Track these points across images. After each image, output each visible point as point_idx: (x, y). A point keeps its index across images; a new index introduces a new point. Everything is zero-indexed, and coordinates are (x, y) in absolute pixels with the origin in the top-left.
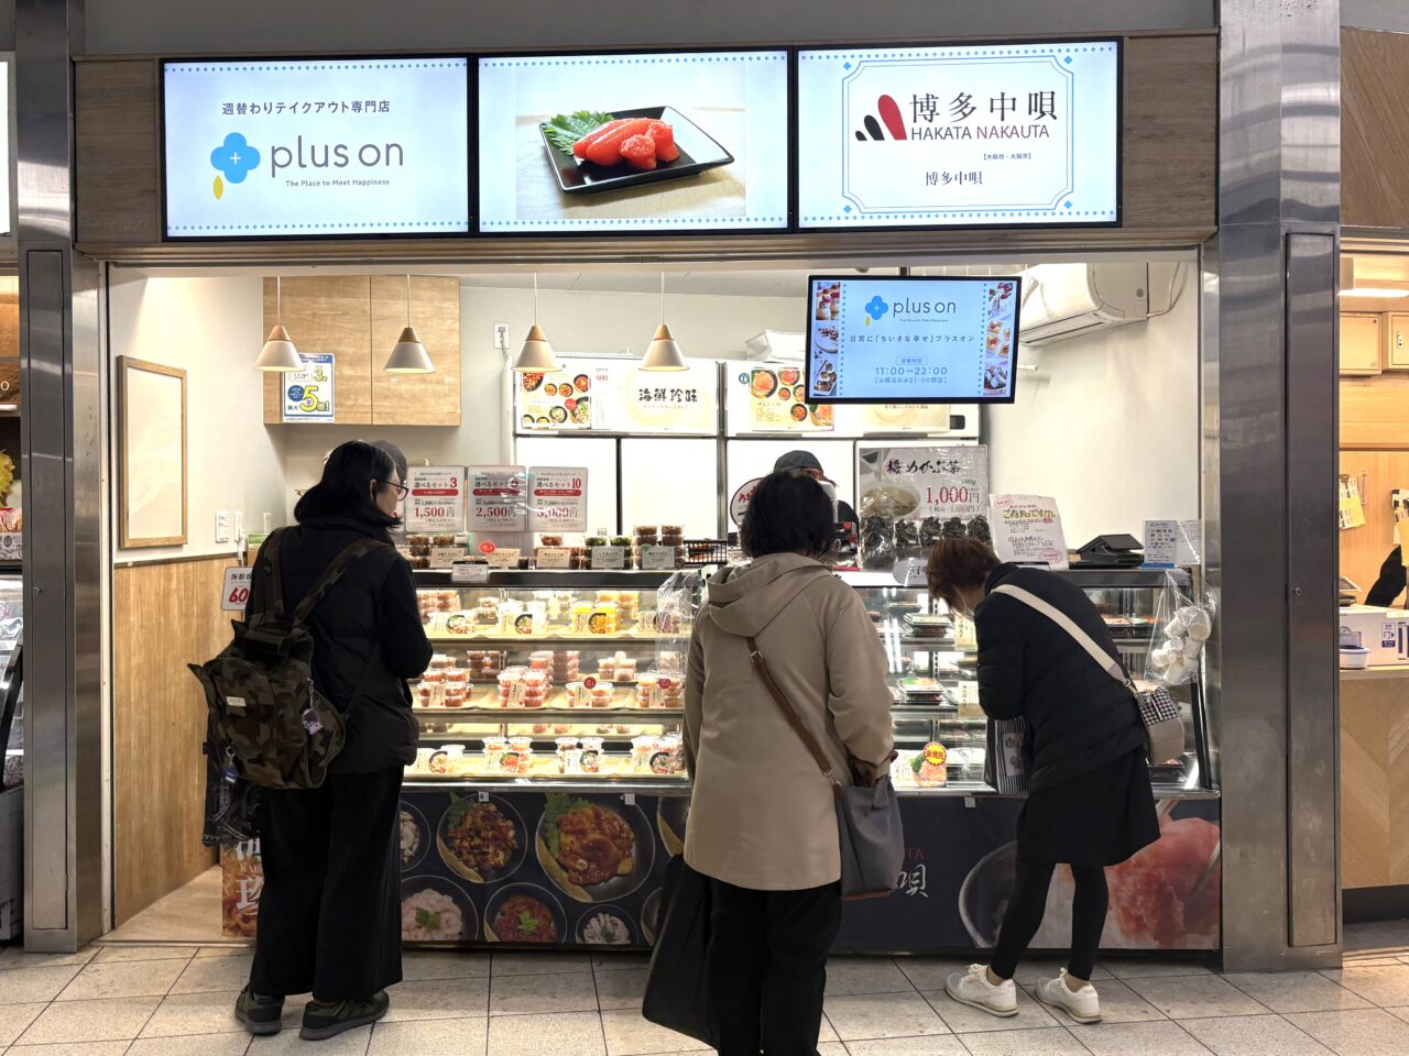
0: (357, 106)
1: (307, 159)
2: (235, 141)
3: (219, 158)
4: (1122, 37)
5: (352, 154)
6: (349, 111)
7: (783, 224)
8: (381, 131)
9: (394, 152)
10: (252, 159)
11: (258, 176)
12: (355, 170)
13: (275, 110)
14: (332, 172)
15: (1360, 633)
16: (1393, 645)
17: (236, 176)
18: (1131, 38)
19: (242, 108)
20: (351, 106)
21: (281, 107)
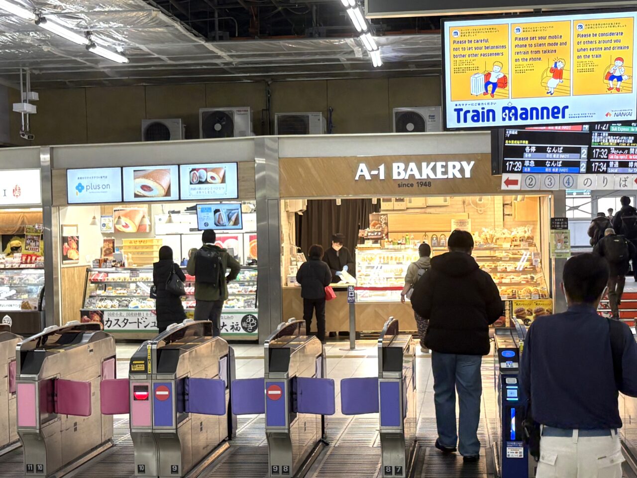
0: (101, 177)
1: (93, 188)
2: (80, 185)
3: (77, 188)
5: (101, 187)
6: (100, 178)
7: (178, 199)
8: (106, 182)
9: (108, 186)
10: (83, 188)
11: (84, 191)
12: (101, 190)
14: (97, 190)
17: (80, 191)
19: (81, 178)
21: (88, 177)
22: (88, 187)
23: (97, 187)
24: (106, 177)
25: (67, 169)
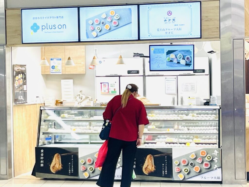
1: (48, 28)
2: (35, 24)
3: (32, 28)
5: (57, 26)
8: (62, 22)
9: (64, 26)
10: (38, 28)
11: (39, 31)
12: (57, 30)
14: (53, 30)
17: (35, 31)
19: (36, 18)
20: (56, 17)
22: (44, 27)
23: (53, 27)
24: (62, 17)
25: (22, 9)
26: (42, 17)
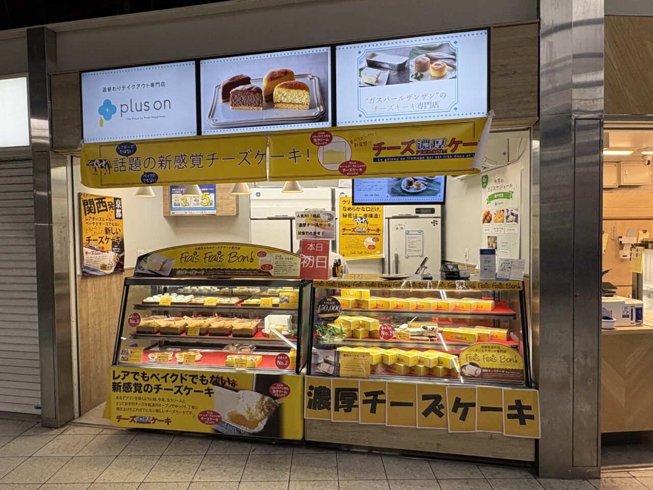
0: (152, 85)
1: (134, 109)
2: (107, 103)
3: (101, 111)
4: (490, 28)
5: (151, 105)
6: (150, 87)
8: (162, 95)
9: (167, 103)
10: (113, 109)
11: (116, 117)
12: (152, 112)
13: (122, 89)
14: (144, 114)
15: (611, 311)
16: (628, 317)
17: (108, 117)
18: (494, 27)
19: (109, 89)
20: (150, 85)
21: (124, 87)
22: (124, 109)
23: (144, 107)
24: (163, 84)
25: (81, 72)
26: (121, 86)
